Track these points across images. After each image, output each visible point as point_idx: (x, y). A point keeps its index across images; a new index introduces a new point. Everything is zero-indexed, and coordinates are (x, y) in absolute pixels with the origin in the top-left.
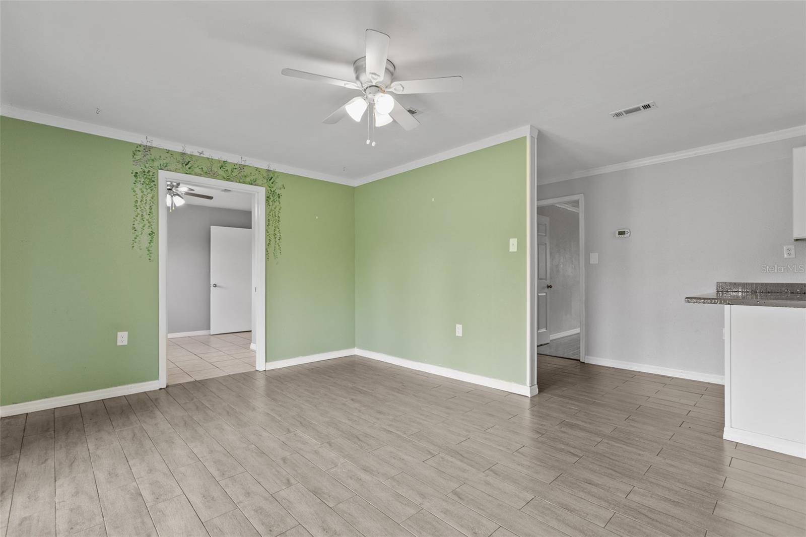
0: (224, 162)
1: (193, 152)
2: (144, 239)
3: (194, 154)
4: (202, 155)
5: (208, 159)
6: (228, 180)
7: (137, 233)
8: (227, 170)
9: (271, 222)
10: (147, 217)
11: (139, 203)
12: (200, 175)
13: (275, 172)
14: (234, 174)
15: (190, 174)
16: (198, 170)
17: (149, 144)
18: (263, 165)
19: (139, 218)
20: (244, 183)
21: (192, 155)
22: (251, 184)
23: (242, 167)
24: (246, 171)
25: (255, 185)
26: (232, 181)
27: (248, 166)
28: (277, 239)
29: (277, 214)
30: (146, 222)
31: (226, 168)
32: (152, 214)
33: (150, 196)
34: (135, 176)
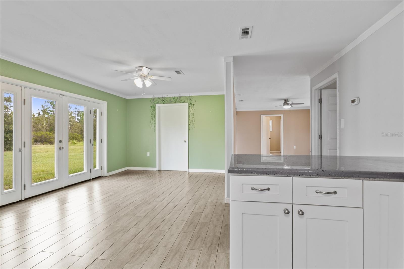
0: (174, 97)
2: (153, 125)
4: (167, 97)
5: (169, 97)
6: (176, 103)
7: (152, 124)
8: (175, 100)
9: (191, 116)
10: (154, 119)
11: (152, 115)
12: (167, 103)
13: (192, 96)
14: (177, 100)
15: (164, 103)
16: (167, 102)
17: (154, 97)
18: (187, 95)
19: (152, 120)
20: (181, 103)
21: (165, 97)
22: (183, 103)
23: (180, 97)
24: (182, 98)
25: (185, 103)
26: (177, 103)
27: (182, 96)
28: (193, 122)
29: (193, 112)
31: (175, 99)
32: (155, 117)
33: (154, 112)
34: (151, 107)
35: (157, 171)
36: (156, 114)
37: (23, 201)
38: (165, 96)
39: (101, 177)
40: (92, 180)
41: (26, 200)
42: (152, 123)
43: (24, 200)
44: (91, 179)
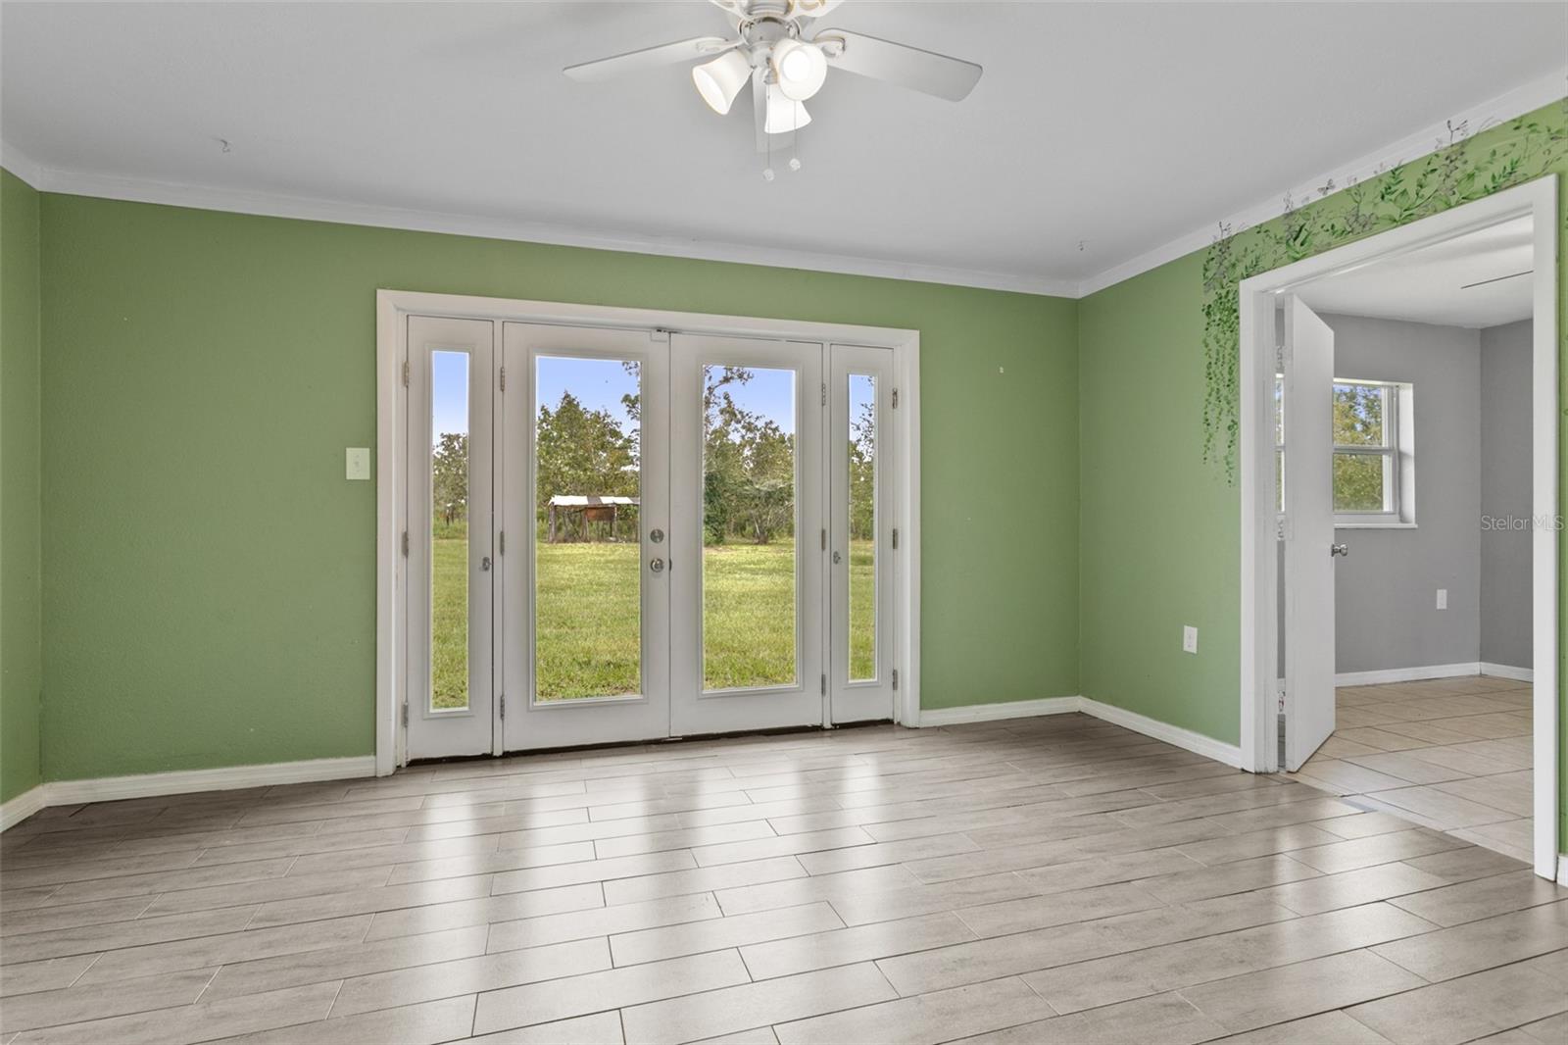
0: (1393, 172)
1: (1307, 199)
2: (1222, 437)
3: (1311, 201)
4: (1330, 192)
5: (1348, 190)
6: (1407, 218)
7: (1212, 429)
8: (1404, 192)
10: (1224, 392)
11: (1213, 366)
12: (1328, 247)
14: (1427, 192)
15: (1304, 256)
16: (1323, 237)
17: (1226, 236)
19: (1213, 399)
20: (1467, 199)
21: (1308, 207)
22: (1496, 189)
23: (1457, 152)
24: (1476, 155)
25: (1517, 185)
26: (1421, 217)
27: (1478, 134)
30: (1224, 403)
31: (1400, 188)
32: (1232, 382)
33: (1230, 344)
34: (1208, 314)
35: (1243, 770)
36: (1238, 349)
37: (496, 758)
38: (1305, 194)
39: (888, 722)
40: (827, 734)
41: (507, 756)
42: (1213, 421)
43: (500, 757)
44: (827, 725)
